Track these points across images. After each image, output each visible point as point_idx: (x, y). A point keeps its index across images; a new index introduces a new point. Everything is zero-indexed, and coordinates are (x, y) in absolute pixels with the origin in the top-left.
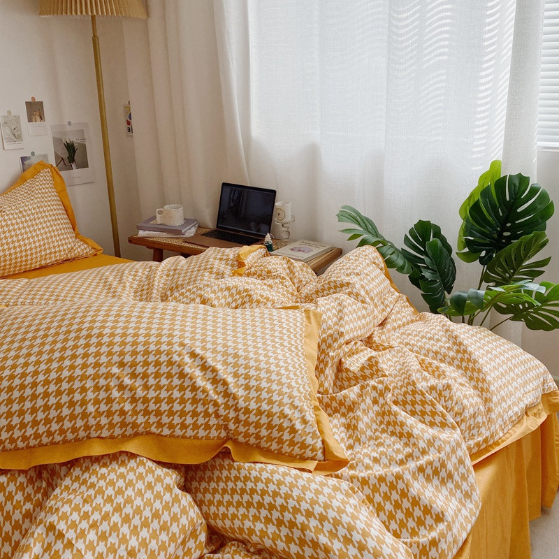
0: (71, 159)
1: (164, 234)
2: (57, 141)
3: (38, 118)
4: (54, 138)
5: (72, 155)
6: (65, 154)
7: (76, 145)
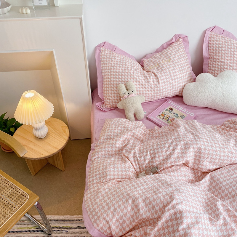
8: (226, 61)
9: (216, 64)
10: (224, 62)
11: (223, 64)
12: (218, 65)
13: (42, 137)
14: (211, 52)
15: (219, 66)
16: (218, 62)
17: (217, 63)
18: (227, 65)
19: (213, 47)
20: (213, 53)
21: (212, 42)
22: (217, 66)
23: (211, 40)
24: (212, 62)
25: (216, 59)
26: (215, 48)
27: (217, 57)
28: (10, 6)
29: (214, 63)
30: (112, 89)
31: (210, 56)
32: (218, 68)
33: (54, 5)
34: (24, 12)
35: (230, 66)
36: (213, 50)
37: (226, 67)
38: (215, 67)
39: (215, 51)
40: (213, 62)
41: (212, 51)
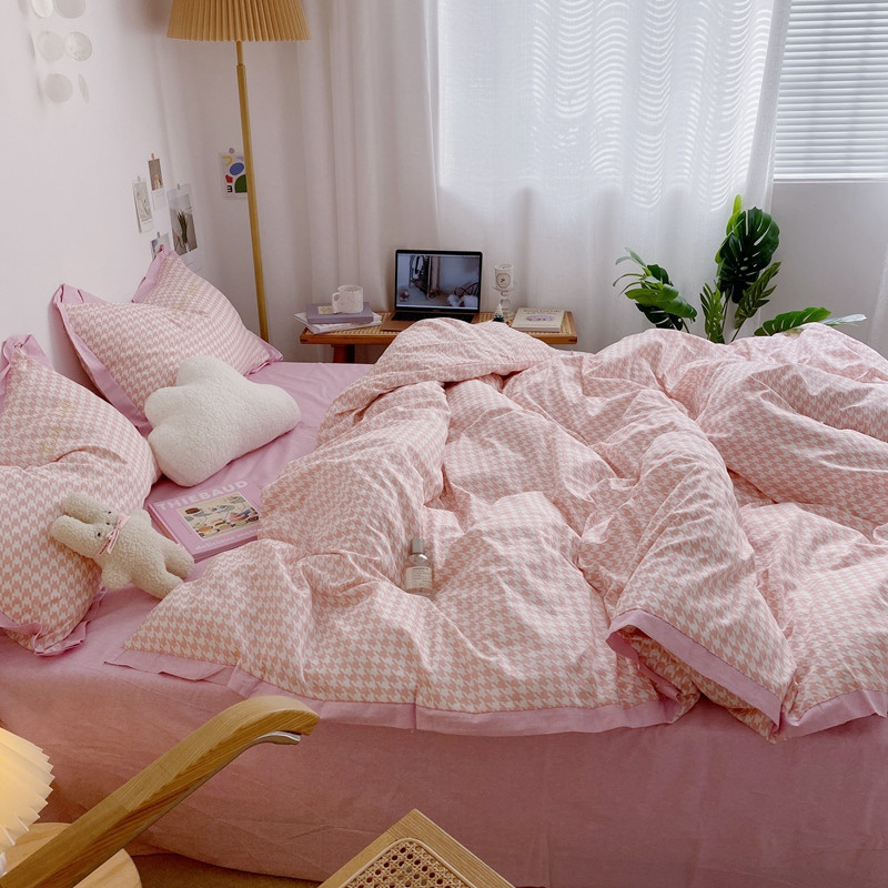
0: (185, 238)
1: (348, 326)
2: (173, 212)
3: (159, 183)
4: (170, 210)
5: (184, 232)
6: (180, 231)
7: (186, 216)
8: (155, 349)
9: (140, 370)
10: (156, 354)
11: (154, 358)
12: (147, 367)
14: (103, 351)
15: (153, 369)
16: (142, 360)
17: (141, 365)
18: (166, 356)
19: (98, 335)
20: (110, 348)
21: (85, 326)
22: (146, 372)
23: (78, 325)
24: (125, 373)
25: (129, 357)
26: (105, 336)
27: (130, 352)
29: (133, 369)
30: (36, 562)
31: (108, 363)
32: (153, 375)
35: (172, 354)
36: (104, 341)
37: (166, 361)
38: (145, 378)
39: (111, 343)
40: (128, 368)
41: (104, 347)
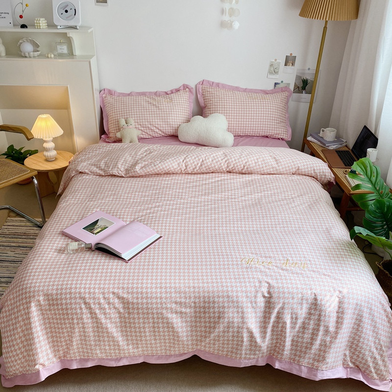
0: (304, 88)
2: (298, 77)
3: (291, 64)
4: (297, 76)
5: (304, 85)
6: (301, 85)
7: (309, 81)
13: (51, 159)
20: (207, 102)
28: (40, 52)
33: (73, 55)
34: (49, 56)
